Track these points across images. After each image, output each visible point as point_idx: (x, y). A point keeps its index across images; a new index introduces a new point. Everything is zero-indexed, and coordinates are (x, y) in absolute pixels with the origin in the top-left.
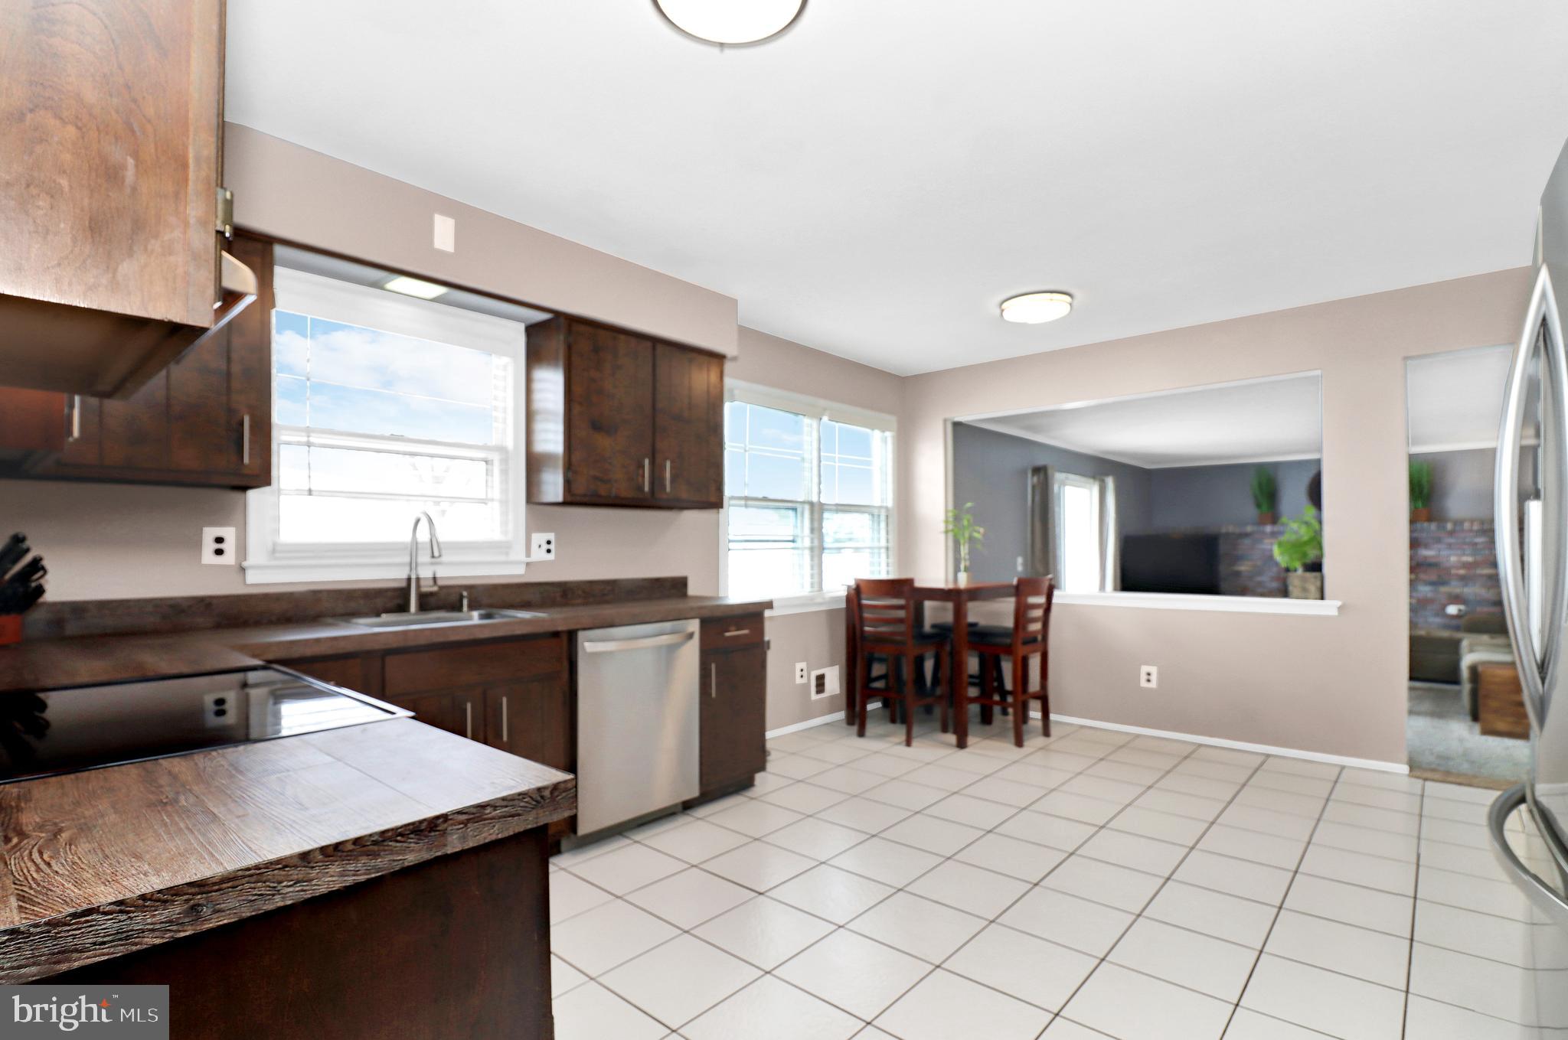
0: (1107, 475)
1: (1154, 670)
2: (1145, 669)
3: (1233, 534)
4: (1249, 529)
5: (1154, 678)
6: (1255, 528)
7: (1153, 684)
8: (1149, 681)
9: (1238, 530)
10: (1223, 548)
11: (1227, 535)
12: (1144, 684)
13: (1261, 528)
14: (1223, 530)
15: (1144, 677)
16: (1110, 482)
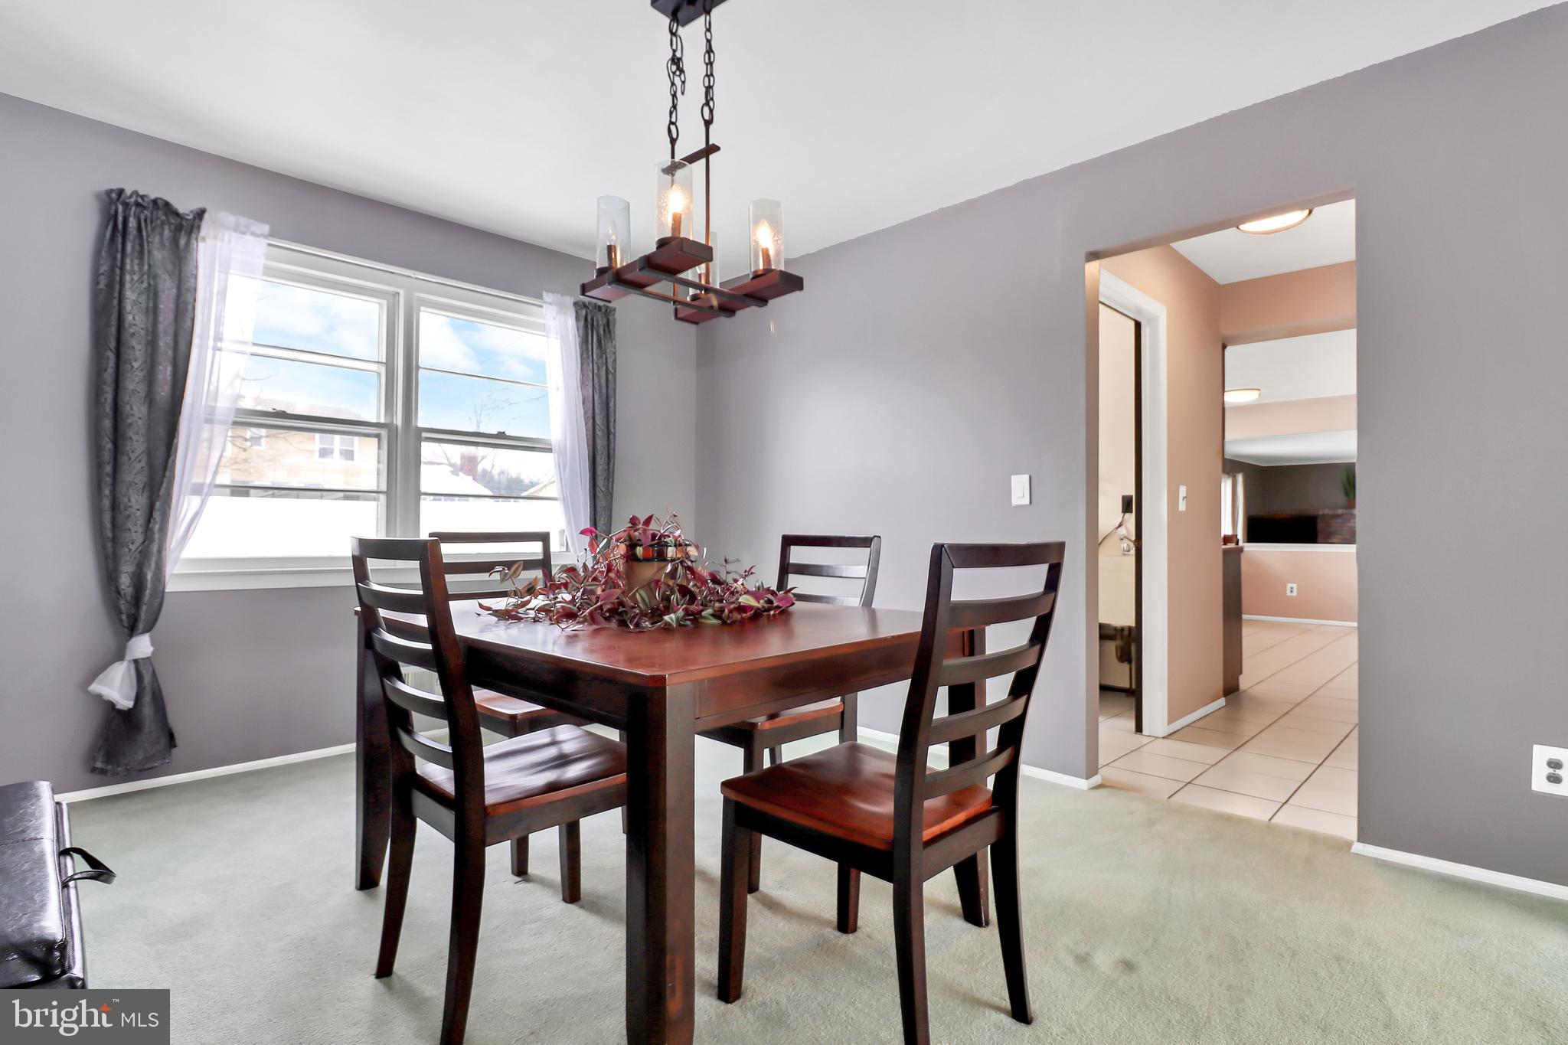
0: (1239, 472)
1: (1295, 586)
2: (1289, 586)
3: (1328, 515)
4: (1340, 511)
5: (1295, 590)
6: (1345, 511)
7: (1295, 594)
8: (1292, 592)
9: (1331, 512)
10: (1320, 525)
11: (1323, 515)
12: (1289, 593)
13: (1349, 511)
14: (1321, 513)
15: (1288, 590)
16: (1240, 478)
